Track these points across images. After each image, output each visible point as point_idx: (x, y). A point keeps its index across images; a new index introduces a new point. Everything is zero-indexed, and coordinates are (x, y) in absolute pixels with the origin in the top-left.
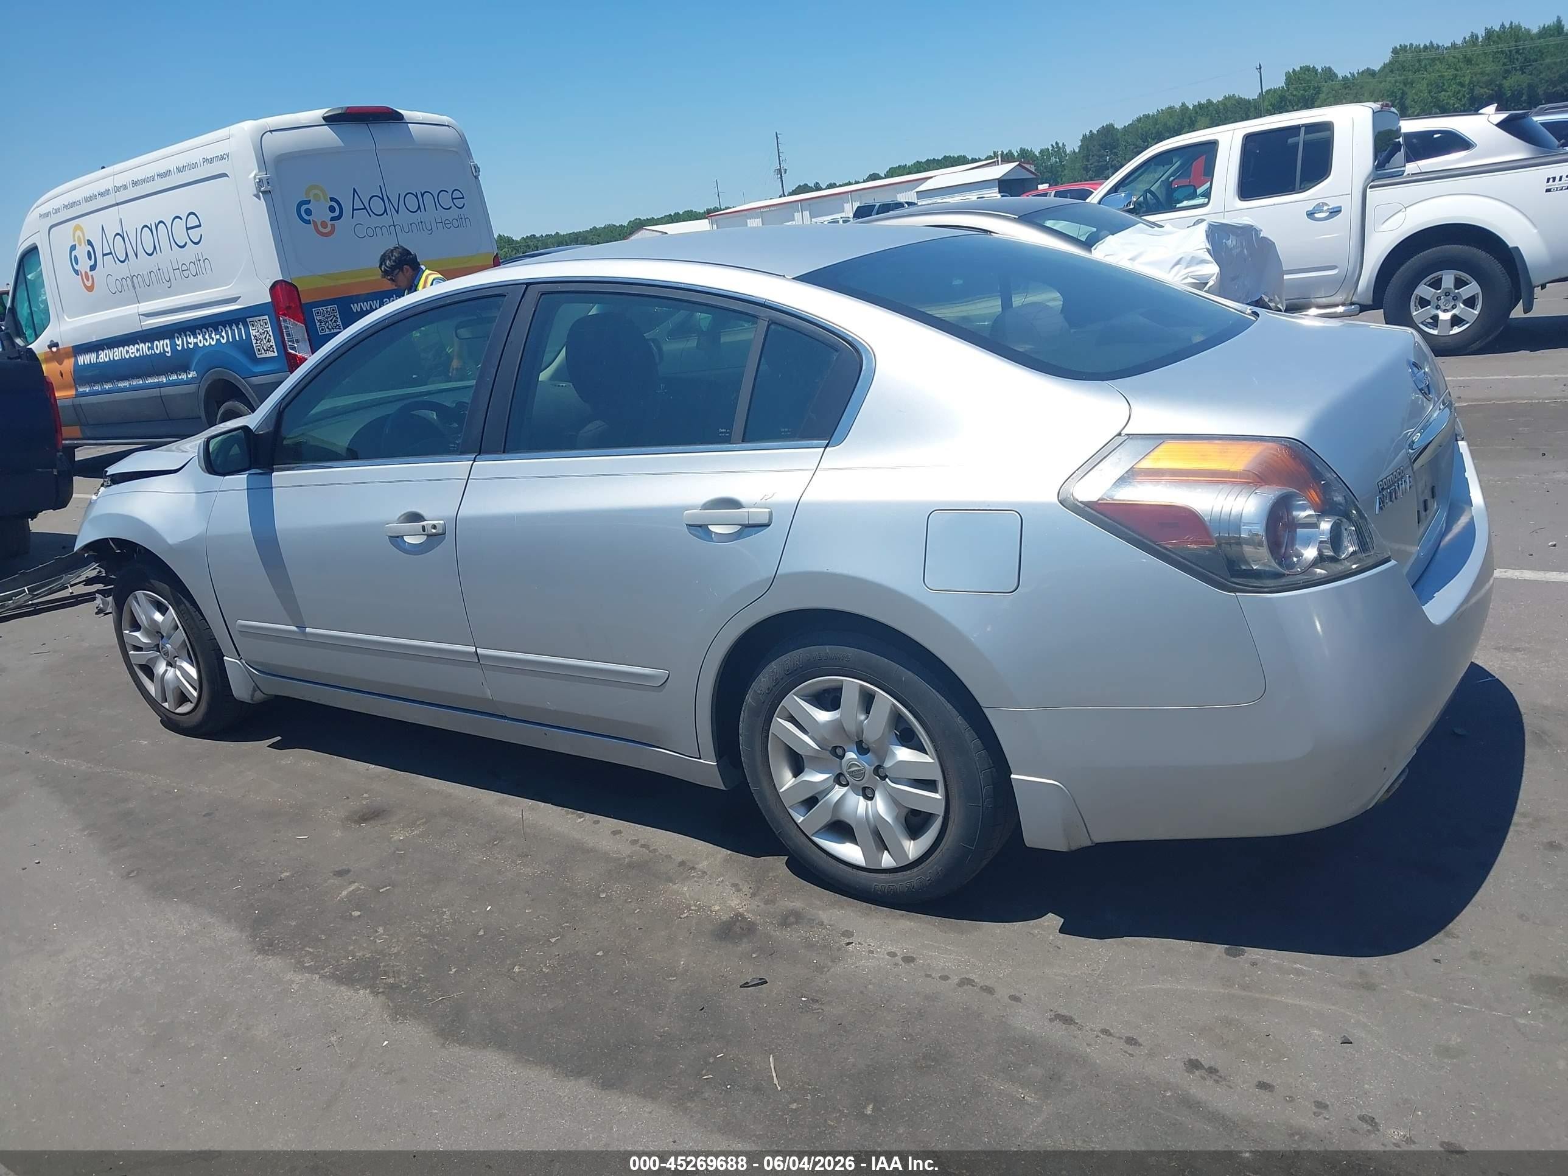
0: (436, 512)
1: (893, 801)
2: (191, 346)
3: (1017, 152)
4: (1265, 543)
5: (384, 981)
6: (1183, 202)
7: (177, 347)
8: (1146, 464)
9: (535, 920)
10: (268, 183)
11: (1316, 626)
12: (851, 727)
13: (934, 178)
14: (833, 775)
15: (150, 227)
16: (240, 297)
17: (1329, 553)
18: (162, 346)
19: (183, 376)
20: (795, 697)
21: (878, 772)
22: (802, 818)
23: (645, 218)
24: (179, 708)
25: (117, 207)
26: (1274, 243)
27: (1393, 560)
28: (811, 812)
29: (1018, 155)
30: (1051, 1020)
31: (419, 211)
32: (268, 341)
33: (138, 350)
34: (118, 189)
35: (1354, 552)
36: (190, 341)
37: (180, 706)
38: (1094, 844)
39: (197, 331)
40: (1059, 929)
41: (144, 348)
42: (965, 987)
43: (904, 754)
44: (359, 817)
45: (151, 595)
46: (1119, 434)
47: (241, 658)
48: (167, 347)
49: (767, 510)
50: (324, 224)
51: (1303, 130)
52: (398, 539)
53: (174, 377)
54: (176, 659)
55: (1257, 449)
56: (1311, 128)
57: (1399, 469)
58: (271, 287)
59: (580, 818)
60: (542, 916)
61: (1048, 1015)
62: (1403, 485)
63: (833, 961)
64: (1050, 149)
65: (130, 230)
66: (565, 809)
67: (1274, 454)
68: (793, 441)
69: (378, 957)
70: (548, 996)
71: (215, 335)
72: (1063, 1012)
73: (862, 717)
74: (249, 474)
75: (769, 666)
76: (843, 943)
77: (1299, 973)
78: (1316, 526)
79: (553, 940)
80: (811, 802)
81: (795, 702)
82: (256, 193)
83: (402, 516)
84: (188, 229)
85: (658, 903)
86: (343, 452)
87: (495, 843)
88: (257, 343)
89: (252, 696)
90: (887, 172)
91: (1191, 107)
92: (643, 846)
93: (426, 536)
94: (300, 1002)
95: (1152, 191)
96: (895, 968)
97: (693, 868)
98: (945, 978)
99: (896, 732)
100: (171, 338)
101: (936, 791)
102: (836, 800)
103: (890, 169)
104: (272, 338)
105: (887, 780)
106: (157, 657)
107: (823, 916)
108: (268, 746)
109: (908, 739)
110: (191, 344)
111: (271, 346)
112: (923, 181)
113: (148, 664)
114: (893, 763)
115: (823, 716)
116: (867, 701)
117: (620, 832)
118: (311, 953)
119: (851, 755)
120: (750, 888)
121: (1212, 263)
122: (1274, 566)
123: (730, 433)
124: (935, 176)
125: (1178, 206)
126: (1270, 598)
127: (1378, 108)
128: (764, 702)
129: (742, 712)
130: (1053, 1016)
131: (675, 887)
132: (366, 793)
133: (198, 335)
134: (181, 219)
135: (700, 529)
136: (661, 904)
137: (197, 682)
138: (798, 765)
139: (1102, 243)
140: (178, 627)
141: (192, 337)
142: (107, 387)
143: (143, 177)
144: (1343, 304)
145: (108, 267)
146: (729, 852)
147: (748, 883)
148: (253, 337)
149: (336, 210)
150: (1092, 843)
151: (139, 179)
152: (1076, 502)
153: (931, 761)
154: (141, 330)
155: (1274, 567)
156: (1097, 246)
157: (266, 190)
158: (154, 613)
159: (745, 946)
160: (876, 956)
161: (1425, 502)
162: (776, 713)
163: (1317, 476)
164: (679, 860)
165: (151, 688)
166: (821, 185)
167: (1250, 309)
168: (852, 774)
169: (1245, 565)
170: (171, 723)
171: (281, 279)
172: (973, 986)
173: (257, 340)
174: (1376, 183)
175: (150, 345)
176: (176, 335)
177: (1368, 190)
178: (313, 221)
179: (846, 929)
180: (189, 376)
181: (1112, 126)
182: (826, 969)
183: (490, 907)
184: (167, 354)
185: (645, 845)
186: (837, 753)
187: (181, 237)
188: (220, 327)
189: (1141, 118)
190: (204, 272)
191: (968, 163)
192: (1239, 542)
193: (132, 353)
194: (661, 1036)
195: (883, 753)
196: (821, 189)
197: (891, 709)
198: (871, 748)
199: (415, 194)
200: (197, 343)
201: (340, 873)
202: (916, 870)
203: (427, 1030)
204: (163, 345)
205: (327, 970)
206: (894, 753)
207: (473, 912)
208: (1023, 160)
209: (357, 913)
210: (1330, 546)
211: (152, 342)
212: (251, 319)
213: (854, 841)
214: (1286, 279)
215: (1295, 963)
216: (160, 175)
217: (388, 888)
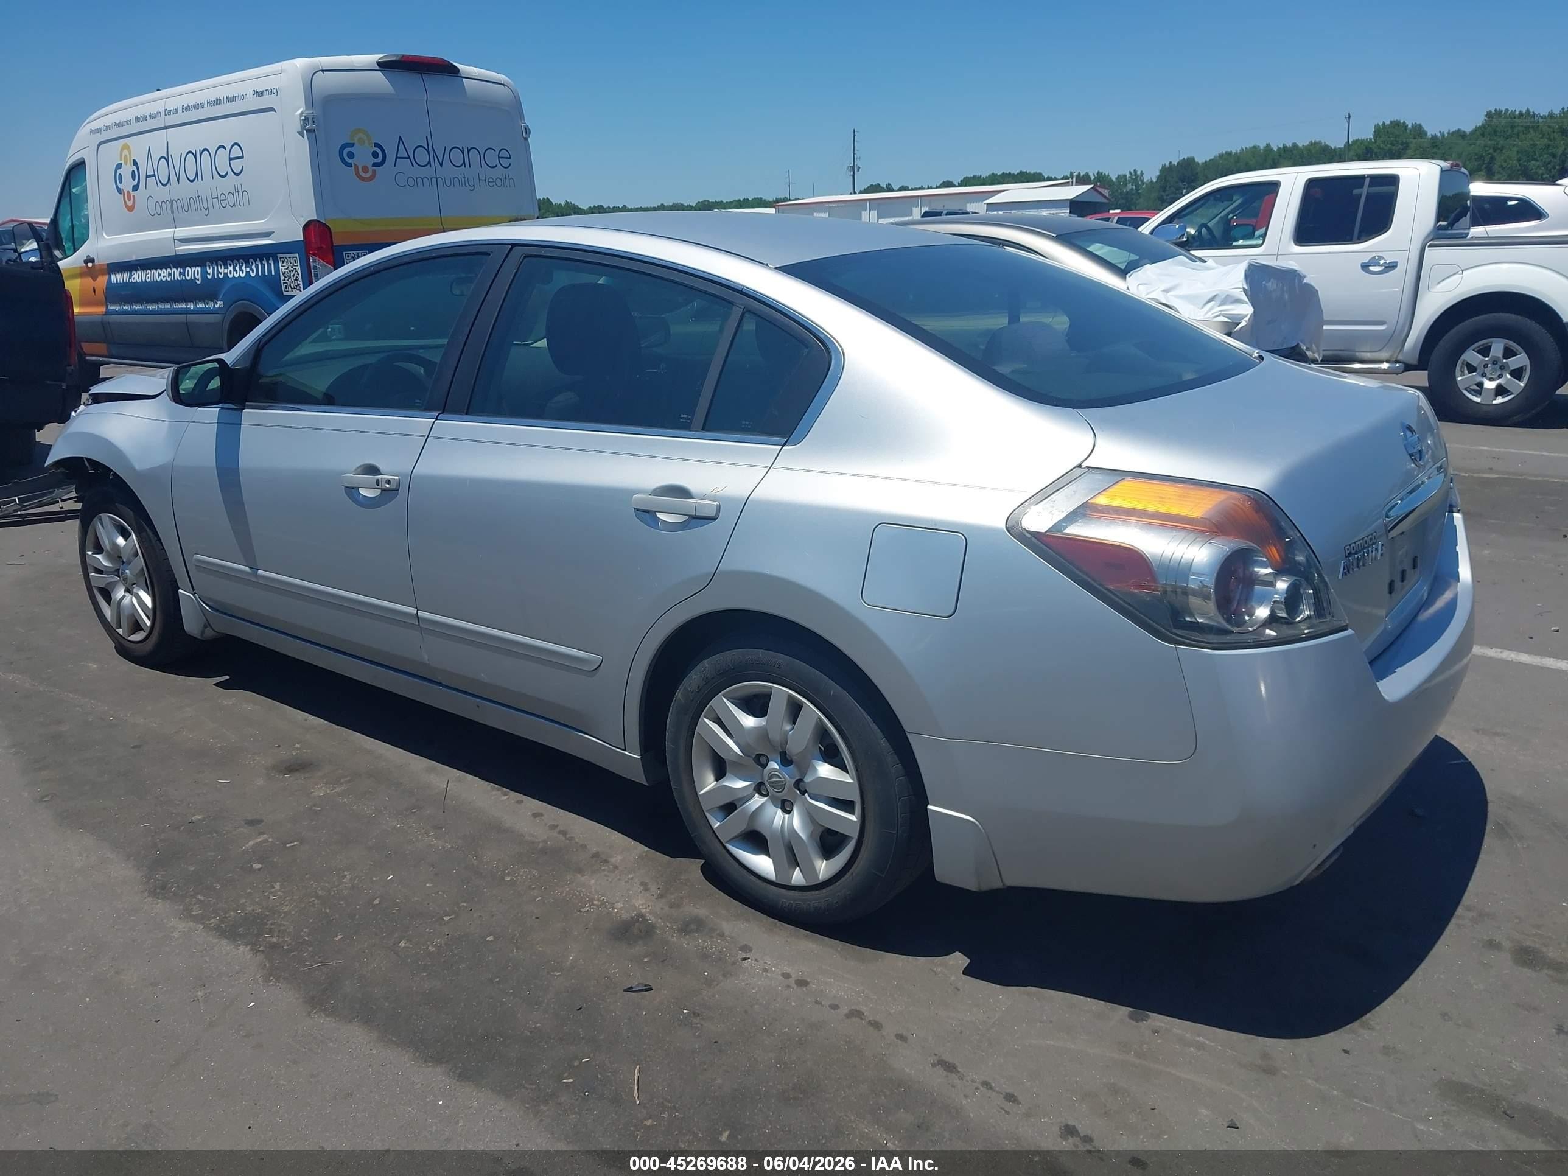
0: (392, 467)
1: (810, 819)
2: (221, 276)
3: (1094, 175)
4: (1213, 596)
5: (267, 939)
6: (1239, 240)
7: (208, 275)
8: (1101, 500)
9: (433, 895)
10: (314, 122)
11: (1260, 689)
12: (775, 736)
13: (1006, 192)
14: (754, 783)
15: (194, 153)
16: (274, 232)
17: (1282, 614)
18: (193, 273)
19: (210, 305)
20: (724, 699)
21: (798, 786)
22: (719, 824)
23: (714, 201)
24: (132, 636)
25: (165, 130)
26: (1317, 291)
27: (1350, 630)
28: (729, 817)
29: (1094, 179)
30: (933, 1065)
31: (463, 166)
32: (296, 280)
33: (170, 274)
34: (169, 112)
35: (1309, 617)
36: (220, 271)
37: (132, 634)
38: (1005, 887)
39: (229, 262)
40: (963, 969)
41: (175, 273)
42: (854, 1019)
43: (825, 770)
44: (285, 768)
45: (116, 519)
46: (1080, 466)
47: (195, 593)
48: (198, 274)
49: (716, 503)
50: (365, 169)
51: (1367, 181)
52: (353, 490)
53: (202, 305)
54: (134, 586)
55: (1220, 497)
56: (1377, 180)
57: (1372, 534)
58: (304, 226)
59: (505, 795)
60: (442, 891)
61: (931, 1059)
62: (1374, 553)
63: (724, 976)
64: (1128, 175)
65: (175, 154)
66: (492, 784)
67: (1238, 506)
68: (754, 435)
69: (268, 913)
70: (427, 975)
71: (246, 267)
72: (948, 1058)
73: (788, 727)
74: (222, 408)
75: (700, 665)
76: (739, 958)
77: (1200, 1047)
78: (1272, 584)
79: (446, 919)
80: (729, 808)
81: (724, 703)
82: (300, 130)
83: (361, 466)
84: (230, 159)
85: (562, 893)
86: (320, 396)
87: (413, 811)
88: (285, 280)
89: (203, 633)
90: (961, 181)
91: (1275, 149)
92: (560, 832)
93: (380, 491)
94: (177, 951)
95: (1208, 227)
96: (786, 990)
97: (606, 861)
98: (835, 1007)
99: (821, 747)
100: (203, 265)
101: (853, 813)
102: (753, 810)
103: (964, 178)
104: (300, 277)
105: (806, 794)
106: (116, 582)
107: (726, 927)
108: (214, 684)
109: (831, 756)
110: (221, 273)
111: (299, 285)
112: (991, 194)
113: (107, 588)
114: (814, 778)
115: (749, 721)
116: (795, 711)
117: (541, 815)
118: (201, 901)
119: (774, 765)
120: (659, 889)
121: (1247, 303)
122: (1220, 621)
123: (691, 420)
124: (1007, 190)
125: (1234, 244)
126: (1210, 654)
127: (1448, 166)
128: (692, 701)
129: (671, 708)
130: (936, 1062)
131: (583, 879)
132: (298, 743)
133: (229, 266)
134: (225, 149)
135: (647, 515)
136: (564, 895)
137: (151, 612)
138: (721, 769)
139: (1139, 271)
140: (138, 554)
141: (223, 267)
142: (136, 308)
143: (193, 104)
144: (1388, 362)
145: (150, 189)
146: (647, 849)
147: (658, 884)
148: (281, 274)
149: (379, 156)
150: (1004, 885)
151: (190, 105)
152: (1024, 531)
153: (851, 781)
154: (175, 254)
155: (1220, 623)
156: (1131, 275)
157: (310, 128)
158: (117, 538)
159: (639, 949)
160: (769, 975)
161: (1403, 572)
162: (703, 713)
163: (1280, 533)
164: (595, 850)
165: (108, 612)
166: (893, 186)
167: (1257, 353)
168: (772, 786)
169: (1190, 617)
170: (124, 650)
171: (315, 218)
172: (862, 1019)
173: (285, 277)
174: (1435, 242)
175: (182, 271)
176: (208, 263)
177: (1427, 248)
178: (354, 164)
179: (745, 943)
180: (217, 306)
181: (1193, 159)
182: (715, 983)
183: (391, 877)
184: (197, 281)
185: (563, 831)
186: (761, 761)
187: (223, 166)
188: (251, 260)
189: (1223, 155)
190: (242, 204)
191: (1044, 180)
192: (1186, 592)
193: (164, 277)
194: (531, 1032)
195: (805, 767)
196: (893, 190)
197: (817, 722)
198: (794, 760)
199: (461, 148)
200: (227, 273)
201: (251, 823)
202: (824, 891)
203: (297, 996)
204: (194, 271)
205: (213, 922)
206: (815, 768)
207: (374, 879)
208: (1099, 184)
209: (257, 866)
210: (1284, 607)
211: (184, 268)
212: (282, 256)
213: (768, 854)
214: (1326, 330)
215: (1199, 1036)
216: (210, 103)
217: (295, 843)
